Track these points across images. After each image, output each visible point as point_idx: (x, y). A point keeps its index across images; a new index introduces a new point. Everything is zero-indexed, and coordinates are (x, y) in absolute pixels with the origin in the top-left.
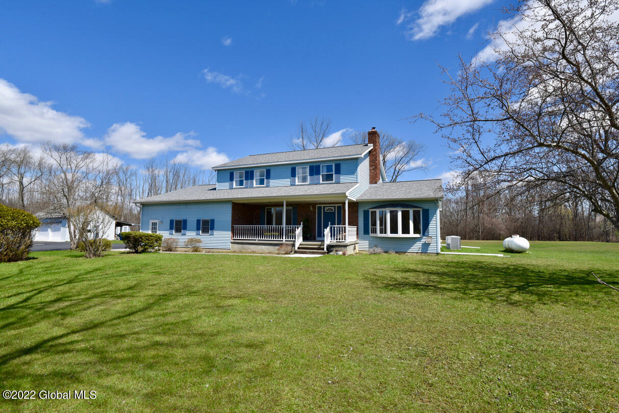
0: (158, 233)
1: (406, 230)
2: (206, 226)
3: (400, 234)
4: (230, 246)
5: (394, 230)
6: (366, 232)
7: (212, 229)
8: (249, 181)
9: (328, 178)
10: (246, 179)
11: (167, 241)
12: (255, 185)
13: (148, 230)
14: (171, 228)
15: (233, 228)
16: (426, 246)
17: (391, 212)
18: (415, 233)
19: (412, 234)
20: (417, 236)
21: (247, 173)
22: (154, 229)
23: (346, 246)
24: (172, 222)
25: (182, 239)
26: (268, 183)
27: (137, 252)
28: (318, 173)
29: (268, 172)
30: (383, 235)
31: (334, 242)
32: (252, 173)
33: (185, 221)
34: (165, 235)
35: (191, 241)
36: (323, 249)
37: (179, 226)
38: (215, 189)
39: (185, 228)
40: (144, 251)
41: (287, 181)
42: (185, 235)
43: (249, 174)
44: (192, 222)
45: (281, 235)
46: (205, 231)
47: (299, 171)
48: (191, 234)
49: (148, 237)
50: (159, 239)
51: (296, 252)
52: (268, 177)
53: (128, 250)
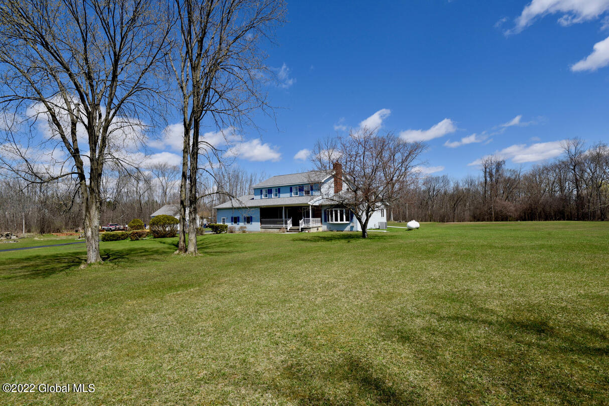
0: (226, 224)
1: (342, 220)
2: (249, 220)
3: (339, 222)
4: (260, 230)
5: (336, 220)
6: (325, 221)
7: (251, 221)
8: (270, 195)
9: (308, 193)
10: (269, 194)
11: (230, 228)
12: (273, 197)
13: (220, 222)
14: (232, 221)
15: (261, 220)
16: (352, 227)
17: (335, 211)
18: (346, 220)
19: (345, 222)
20: (348, 222)
21: (269, 190)
22: (224, 222)
23: (310, 228)
24: (232, 218)
25: (237, 226)
26: (279, 195)
27: (217, 233)
28: (303, 190)
29: (279, 189)
30: (336, 222)
31: (306, 226)
32: (271, 190)
33: (238, 218)
34: (229, 224)
35: (242, 227)
36: (299, 230)
37: (236, 220)
38: (253, 199)
39: (239, 221)
40: (220, 233)
41: (288, 195)
42: (238, 224)
43: (269, 191)
44: (241, 218)
45: (283, 224)
46: (248, 222)
47: (294, 190)
48: (241, 224)
49: (221, 226)
50: (226, 227)
51: (287, 232)
52: (279, 192)
53: (213, 233)
